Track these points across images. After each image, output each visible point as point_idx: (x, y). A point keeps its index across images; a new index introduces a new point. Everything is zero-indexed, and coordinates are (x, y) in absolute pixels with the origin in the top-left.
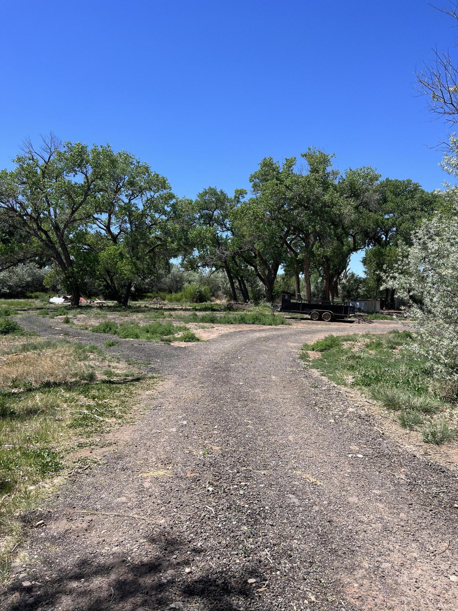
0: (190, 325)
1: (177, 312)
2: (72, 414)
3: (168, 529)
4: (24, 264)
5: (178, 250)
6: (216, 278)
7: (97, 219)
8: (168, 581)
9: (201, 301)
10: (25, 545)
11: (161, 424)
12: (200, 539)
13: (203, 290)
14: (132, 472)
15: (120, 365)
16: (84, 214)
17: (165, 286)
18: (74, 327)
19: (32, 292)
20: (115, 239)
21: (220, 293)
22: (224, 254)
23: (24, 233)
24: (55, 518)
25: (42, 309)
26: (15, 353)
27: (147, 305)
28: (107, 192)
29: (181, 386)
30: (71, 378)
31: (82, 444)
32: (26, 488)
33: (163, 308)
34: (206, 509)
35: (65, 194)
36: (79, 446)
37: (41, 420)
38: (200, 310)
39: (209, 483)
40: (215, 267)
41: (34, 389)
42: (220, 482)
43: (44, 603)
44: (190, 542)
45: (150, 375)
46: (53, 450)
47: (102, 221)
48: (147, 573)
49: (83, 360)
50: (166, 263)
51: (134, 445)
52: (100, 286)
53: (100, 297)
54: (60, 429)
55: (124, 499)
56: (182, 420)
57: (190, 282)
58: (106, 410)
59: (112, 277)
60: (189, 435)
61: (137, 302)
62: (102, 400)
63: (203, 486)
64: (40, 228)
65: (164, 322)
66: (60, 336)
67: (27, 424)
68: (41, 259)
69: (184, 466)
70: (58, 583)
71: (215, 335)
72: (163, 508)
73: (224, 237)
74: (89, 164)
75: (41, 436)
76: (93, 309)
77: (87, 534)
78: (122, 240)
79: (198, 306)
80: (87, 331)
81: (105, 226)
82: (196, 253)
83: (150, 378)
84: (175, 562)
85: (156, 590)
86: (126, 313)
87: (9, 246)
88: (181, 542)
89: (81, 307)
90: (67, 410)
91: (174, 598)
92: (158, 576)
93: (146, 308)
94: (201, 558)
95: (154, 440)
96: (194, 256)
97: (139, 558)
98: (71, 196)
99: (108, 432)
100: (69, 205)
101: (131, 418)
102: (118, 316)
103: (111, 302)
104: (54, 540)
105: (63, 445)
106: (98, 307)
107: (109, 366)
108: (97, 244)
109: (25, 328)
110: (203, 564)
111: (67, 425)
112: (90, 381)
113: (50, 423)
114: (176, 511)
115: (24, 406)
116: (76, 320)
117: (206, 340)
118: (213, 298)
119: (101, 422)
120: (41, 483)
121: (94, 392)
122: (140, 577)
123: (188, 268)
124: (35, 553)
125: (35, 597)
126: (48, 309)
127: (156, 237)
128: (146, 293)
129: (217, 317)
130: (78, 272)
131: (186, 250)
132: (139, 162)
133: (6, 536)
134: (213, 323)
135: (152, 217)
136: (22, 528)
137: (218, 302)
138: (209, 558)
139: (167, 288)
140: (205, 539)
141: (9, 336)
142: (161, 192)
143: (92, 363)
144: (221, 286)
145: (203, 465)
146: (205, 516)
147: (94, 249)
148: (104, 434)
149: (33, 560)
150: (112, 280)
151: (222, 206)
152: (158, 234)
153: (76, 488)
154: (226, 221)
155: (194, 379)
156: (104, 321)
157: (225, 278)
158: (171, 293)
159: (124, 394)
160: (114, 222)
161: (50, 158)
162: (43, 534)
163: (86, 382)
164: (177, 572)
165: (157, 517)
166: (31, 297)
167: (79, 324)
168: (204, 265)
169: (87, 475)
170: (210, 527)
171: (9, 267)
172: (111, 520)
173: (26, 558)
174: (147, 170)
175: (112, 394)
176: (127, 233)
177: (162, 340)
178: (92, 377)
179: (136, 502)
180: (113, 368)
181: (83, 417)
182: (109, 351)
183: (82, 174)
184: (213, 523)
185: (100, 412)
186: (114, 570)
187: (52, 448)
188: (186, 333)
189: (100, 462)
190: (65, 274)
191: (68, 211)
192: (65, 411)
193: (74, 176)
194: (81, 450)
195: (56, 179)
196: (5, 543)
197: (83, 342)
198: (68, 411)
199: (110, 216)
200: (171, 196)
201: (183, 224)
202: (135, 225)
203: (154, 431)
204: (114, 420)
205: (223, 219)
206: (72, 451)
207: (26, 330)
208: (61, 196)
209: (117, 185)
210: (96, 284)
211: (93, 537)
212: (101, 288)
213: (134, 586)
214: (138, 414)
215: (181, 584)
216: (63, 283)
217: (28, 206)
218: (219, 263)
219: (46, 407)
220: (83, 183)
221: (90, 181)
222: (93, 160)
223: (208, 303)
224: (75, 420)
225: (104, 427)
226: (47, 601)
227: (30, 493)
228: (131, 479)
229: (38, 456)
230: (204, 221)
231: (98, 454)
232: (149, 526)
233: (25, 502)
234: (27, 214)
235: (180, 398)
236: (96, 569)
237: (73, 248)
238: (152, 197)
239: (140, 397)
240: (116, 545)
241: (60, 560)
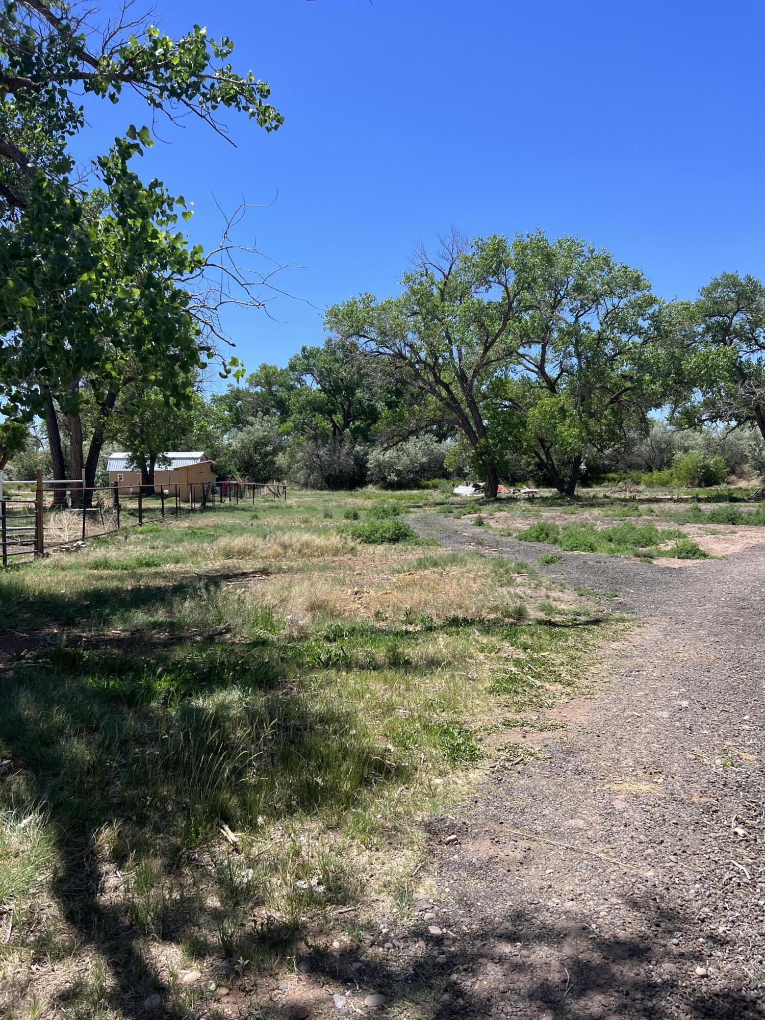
0: (690, 529)
1: (662, 504)
2: (493, 671)
3: (660, 889)
4: (417, 438)
5: (664, 395)
6: (739, 440)
7: (523, 356)
8: (665, 982)
9: (709, 484)
10: (431, 869)
11: (641, 702)
12: (723, 920)
13: (712, 462)
14: (593, 778)
15: (565, 596)
16: (504, 350)
17: (639, 460)
18: (490, 532)
19: (429, 480)
20: (552, 386)
21: (746, 467)
22: (754, 393)
23: (416, 390)
24: (473, 835)
25: (443, 504)
26: (408, 571)
27: (608, 494)
28: (539, 308)
29: (674, 638)
30: (488, 613)
31: (509, 721)
32: (430, 780)
33: (637, 498)
34: (732, 867)
35: (474, 321)
36: (505, 725)
37: (447, 676)
38: (708, 500)
39: (737, 819)
40: (736, 420)
41: (435, 627)
42: (758, 821)
43: (461, 968)
44: (703, 921)
45: (617, 615)
46: (465, 727)
47: (531, 358)
48: (625, 959)
49: (505, 584)
50: (641, 419)
51: (595, 732)
52: (530, 465)
53: (530, 482)
54: (475, 693)
55: (580, 823)
56: (679, 699)
57: (686, 450)
58: (545, 670)
59: (548, 450)
60: (694, 728)
61: (590, 489)
62: (538, 653)
63: (725, 823)
64: (438, 381)
65: (639, 524)
66: (471, 547)
67: (427, 681)
68: (440, 427)
69: (687, 781)
70: (481, 941)
71: (738, 547)
72: (650, 851)
73: (754, 361)
74: (510, 268)
75: (448, 703)
76: (519, 503)
77: (524, 870)
78: (564, 385)
79: (703, 493)
80: (510, 539)
81: (536, 366)
82: (698, 397)
83: (617, 621)
84: (676, 950)
85: (643, 992)
86: (572, 508)
87: (396, 412)
88: (686, 918)
89: (499, 500)
90: (485, 663)
91: (676, 1014)
92: (646, 968)
93: (606, 500)
94: (726, 954)
95: (629, 729)
96: (694, 402)
97: (610, 930)
98: (483, 325)
99: (550, 707)
100: (479, 339)
101: (587, 687)
102: (559, 514)
103: (547, 490)
104: (473, 869)
105: (480, 720)
106: (526, 500)
107: (548, 597)
108: (524, 396)
109: (421, 533)
110: (729, 966)
111: (485, 689)
112: (518, 619)
113: (460, 682)
114: (674, 860)
115: (422, 653)
116: (493, 520)
117: (719, 556)
118: (733, 477)
119: (538, 688)
120: (450, 776)
121: (524, 638)
122: (613, 962)
123: (682, 426)
124: (447, 885)
125: (448, 955)
126: (452, 504)
127: (622, 375)
128: (605, 472)
129: (742, 512)
130: (495, 445)
131: (678, 394)
132: (592, 251)
133: (405, 850)
134: (733, 524)
135: (616, 343)
136: (426, 841)
137: (743, 484)
138: (742, 958)
139: (643, 463)
140: (733, 922)
141: (400, 546)
142: (632, 297)
143: (519, 591)
144: (748, 454)
145: (724, 785)
146: (731, 879)
147: (519, 406)
148: (544, 709)
149: (443, 895)
150: (547, 454)
151: (749, 304)
152: (627, 369)
153: (503, 792)
154: (757, 332)
155: (700, 626)
156: (536, 522)
157: (755, 439)
158: (651, 471)
159: (575, 646)
160: (550, 357)
161: (451, 268)
162: (456, 856)
163: (511, 620)
164: (680, 969)
165: (640, 864)
166: (427, 487)
167: (498, 526)
168: (714, 417)
169: (519, 773)
170: (741, 902)
171: (397, 443)
172: (560, 854)
173: (434, 889)
174: (607, 262)
175: (553, 644)
176: (572, 374)
177: (637, 555)
178: (520, 614)
179: (601, 832)
180: (555, 600)
181: (510, 677)
182: (546, 573)
183: (500, 286)
184: (747, 895)
185: (535, 672)
186: (569, 939)
187: (465, 722)
188: (681, 542)
189: (540, 755)
190: (476, 449)
191: (479, 349)
192: (482, 665)
193: (487, 290)
194: (509, 730)
195: (460, 300)
196: (404, 860)
197: (505, 556)
198: (487, 666)
199: (544, 348)
200: (651, 301)
201: (672, 346)
202: (586, 358)
203: (628, 713)
204: (560, 687)
205: (751, 329)
206: (494, 732)
207: (421, 537)
208: (468, 326)
209: (556, 296)
210: (523, 461)
211: (532, 877)
212: (531, 468)
213: (604, 976)
214: (599, 681)
215: (689, 993)
216: (473, 462)
217: (421, 349)
218: (745, 411)
219: (454, 657)
220: (501, 301)
221: (512, 295)
222: (516, 259)
223: (723, 486)
224: (498, 682)
225: (543, 698)
226: (466, 966)
227: (436, 789)
228: (592, 791)
229: (445, 732)
230: (714, 336)
231: (534, 741)
232: (626, 878)
233: (430, 802)
234: (419, 361)
235: (673, 659)
236: (539, 931)
237: (486, 407)
238: (615, 307)
239: (602, 653)
240: (571, 898)
241: (482, 903)
